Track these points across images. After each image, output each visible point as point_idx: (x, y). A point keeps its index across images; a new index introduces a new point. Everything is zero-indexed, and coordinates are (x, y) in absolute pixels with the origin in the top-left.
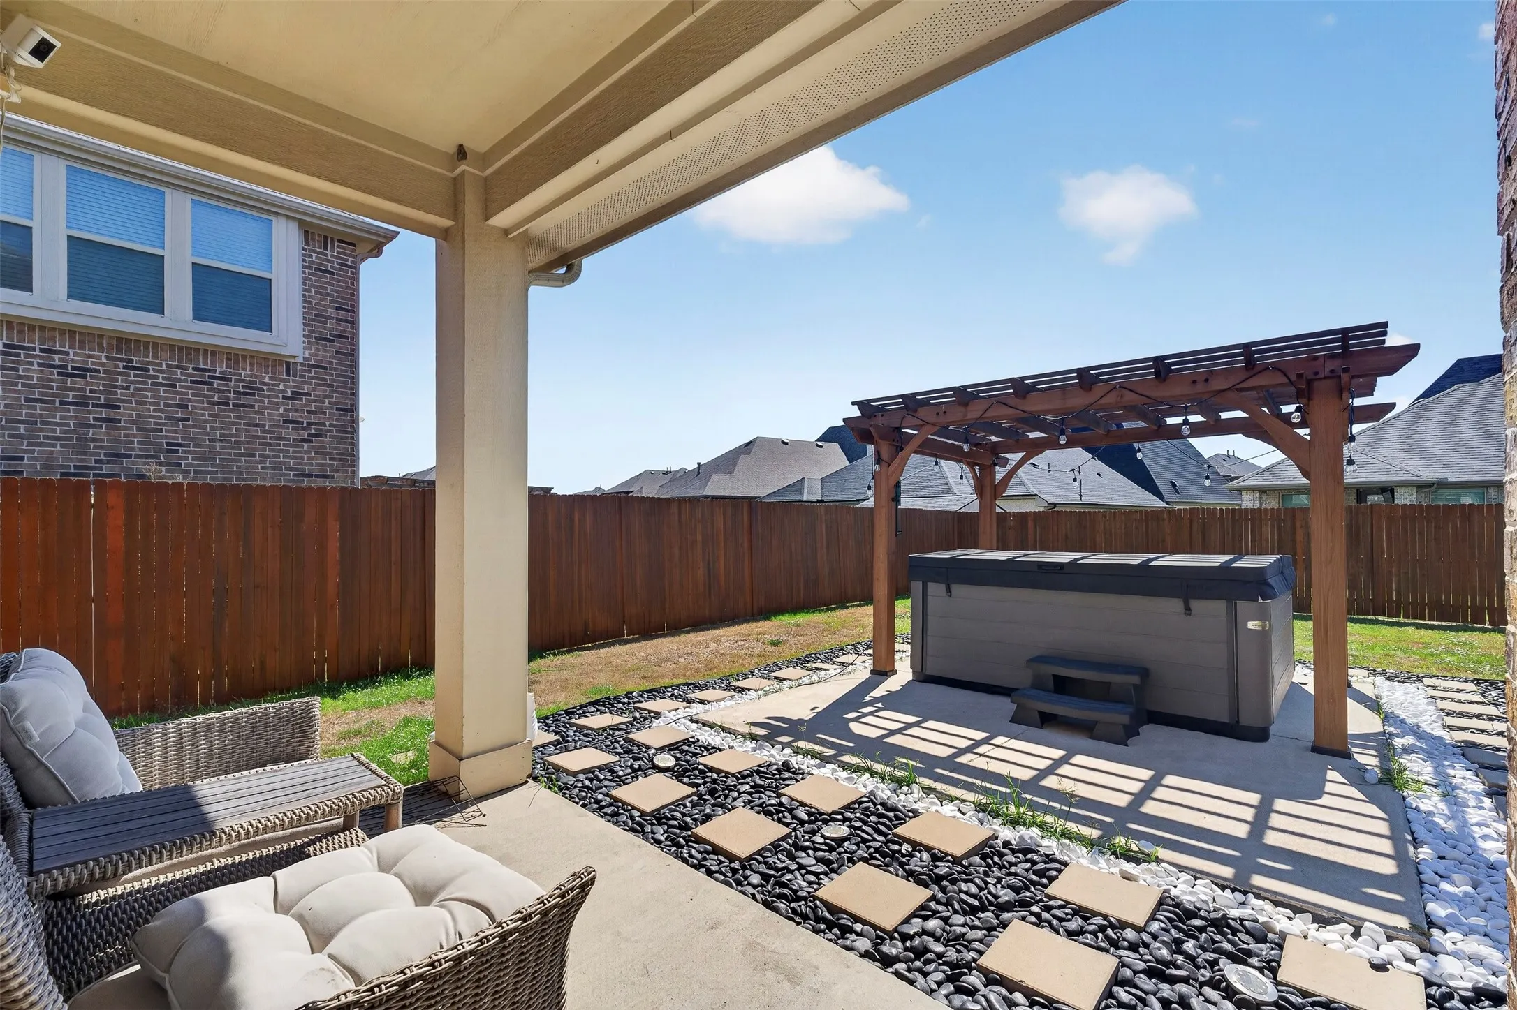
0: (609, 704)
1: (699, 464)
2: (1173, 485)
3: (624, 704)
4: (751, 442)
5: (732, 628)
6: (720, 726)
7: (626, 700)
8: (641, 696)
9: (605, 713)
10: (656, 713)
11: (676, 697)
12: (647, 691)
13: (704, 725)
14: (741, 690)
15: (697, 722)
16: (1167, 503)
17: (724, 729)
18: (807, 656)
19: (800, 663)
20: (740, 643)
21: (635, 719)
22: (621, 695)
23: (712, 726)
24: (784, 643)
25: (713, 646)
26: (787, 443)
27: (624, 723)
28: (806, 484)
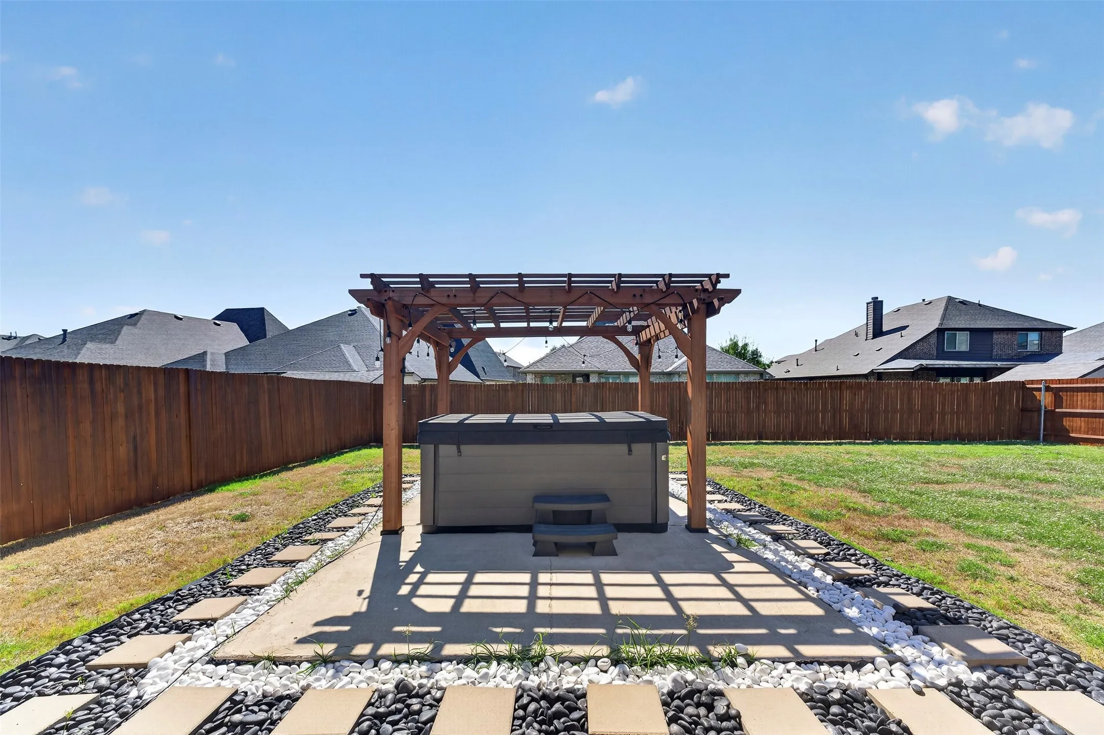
0: (29, 675)
1: (65, 331)
2: (483, 368)
3: (59, 666)
4: (136, 314)
5: (172, 508)
6: (269, 658)
7: (62, 659)
8: (90, 641)
9: (28, 697)
10: (136, 666)
11: (157, 627)
12: (98, 631)
13: (239, 662)
14: (247, 591)
15: (224, 662)
16: (481, 380)
17: (275, 661)
18: (295, 527)
19: (296, 535)
20: (195, 525)
21: (100, 689)
22: (51, 653)
23: (254, 661)
24: (252, 516)
25: (160, 535)
26: (181, 319)
27: (84, 707)
28: (209, 357)
